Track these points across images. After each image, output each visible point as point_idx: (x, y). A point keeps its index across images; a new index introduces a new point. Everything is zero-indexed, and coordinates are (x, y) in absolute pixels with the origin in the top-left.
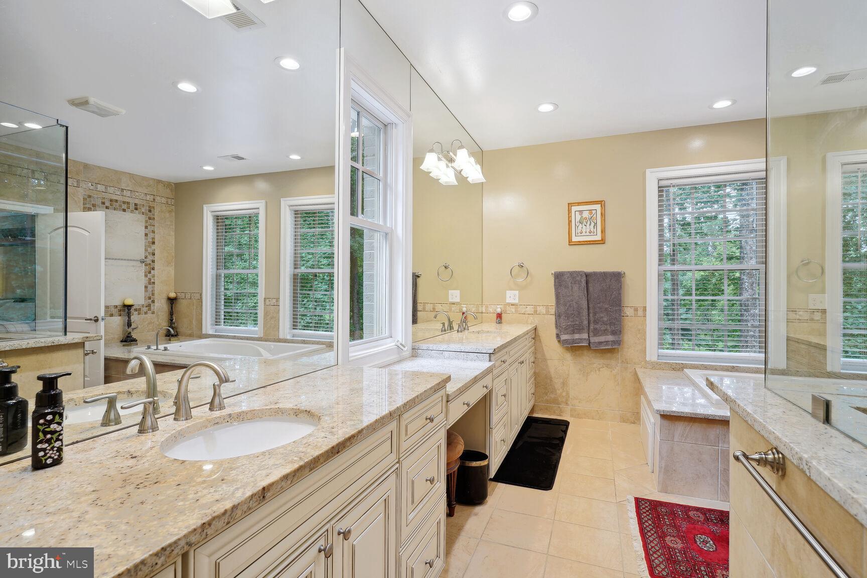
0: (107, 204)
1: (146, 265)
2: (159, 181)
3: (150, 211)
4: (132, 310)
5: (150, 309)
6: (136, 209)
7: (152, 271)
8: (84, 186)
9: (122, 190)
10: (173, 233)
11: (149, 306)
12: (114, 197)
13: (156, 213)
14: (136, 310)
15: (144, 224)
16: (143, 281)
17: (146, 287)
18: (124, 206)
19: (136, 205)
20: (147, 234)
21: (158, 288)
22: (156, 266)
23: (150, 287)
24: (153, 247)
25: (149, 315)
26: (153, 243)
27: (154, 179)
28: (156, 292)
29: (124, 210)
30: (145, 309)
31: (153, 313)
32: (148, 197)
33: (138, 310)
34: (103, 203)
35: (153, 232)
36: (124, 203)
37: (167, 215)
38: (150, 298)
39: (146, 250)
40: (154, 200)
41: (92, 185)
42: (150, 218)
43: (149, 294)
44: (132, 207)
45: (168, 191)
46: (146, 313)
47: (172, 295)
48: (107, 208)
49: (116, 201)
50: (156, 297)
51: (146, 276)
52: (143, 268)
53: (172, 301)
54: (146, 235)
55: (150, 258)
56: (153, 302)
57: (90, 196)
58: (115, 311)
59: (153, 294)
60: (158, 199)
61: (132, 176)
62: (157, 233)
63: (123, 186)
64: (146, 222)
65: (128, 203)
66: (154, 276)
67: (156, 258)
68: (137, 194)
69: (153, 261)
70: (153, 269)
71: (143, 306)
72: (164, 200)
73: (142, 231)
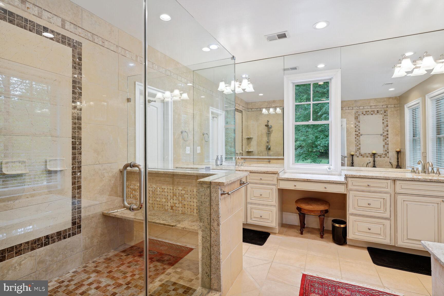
0: (364, 113)
1: (383, 136)
2: (390, 98)
3: (385, 112)
4: (376, 155)
5: (386, 156)
6: (378, 113)
7: (387, 139)
8: (355, 109)
9: (371, 106)
10: (399, 121)
11: (386, 154)
12: (367, 110)
13: (389, 113)
14: (379, 156)
15: (382, 119)
16: (383, 143)
17: (384, 146)
18: (372, 113)
19: (378, 111)
20: (384, 123)
21: (390, 146)
22: (389, 136)
23: (386, 146)
24: (387, 128)
25: (386, 158)
26: (387, 126)
27: (387, 98)
28: (389, 148)
29: (372, 114)
30: (384, 156)
31: (388, 157)
32: (384, 107)
33: (380, 156)
34: (363, 113)
35: (387, 121)
36: (372, 111)
37: (395, 112)
38: (386, 151)
39: (383, 130)
40: (387, 107)
41: (358, 108)
42: (385, 115)
43: (386, 149)
44: (376, 112)
45: (395, 101)
46: (384, 157)
47: (398, 150)
48: (364, 115)
49: (368, 111)
50: (390, 150)
51: (384, 141)
52: (382, 138)
53: (398, 153)
54: (383, 123)
55: (386, 133)
56: (388, 152)
57: (357, 112)
58: (369, 155)
59: (388, 149)
60: (389, 106)
61: (375, 99)
62: (389, 122)
63: (372, 104)
64: (383, 117)
65: (374, 111)
66: (388, 141)
67: (389, 133)
68: (378, 106)
69: (387, 134)
70: (388, 138)
71: (382, 154)
72: (393, 106)
73: (382, 121)
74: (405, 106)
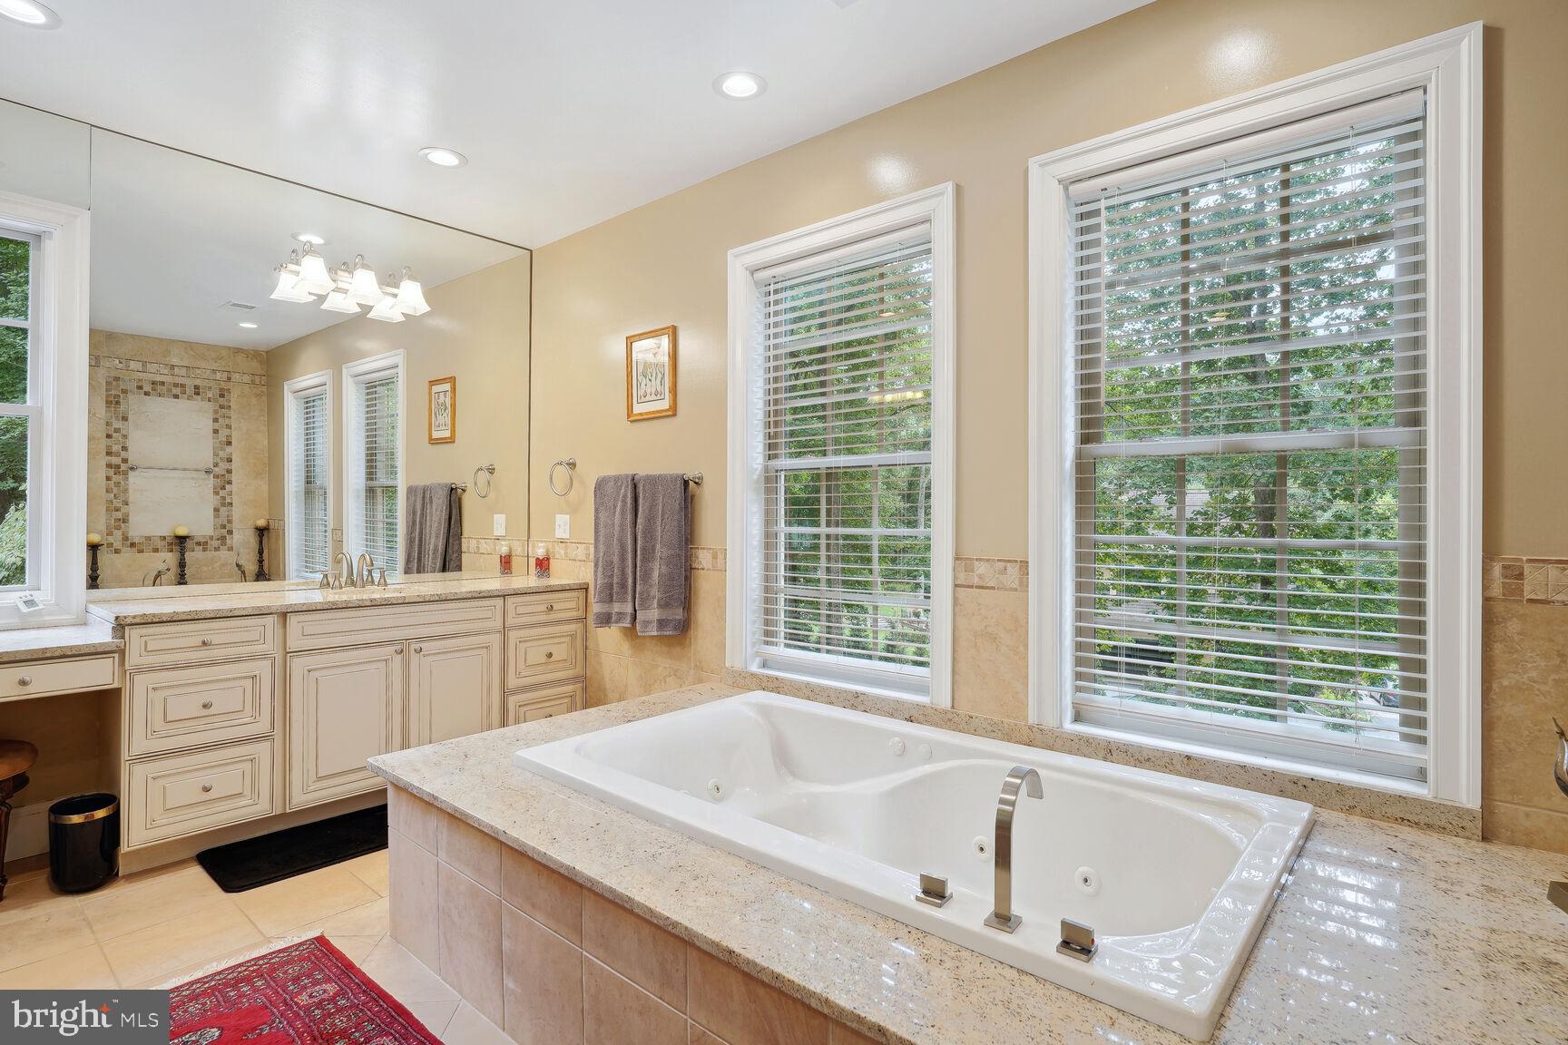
0: (147, 388)
1: (216, 477)
2: (237, 351)
3: (222, 396)
4: (189, 544)
5: (224, 543)
6: (198, 394)
7: (227, 486)
8: (108, 364)
9: (173, 367)
10: (265, 429)
11: (223, 539)
12: (159, 378)
13: (234, 399)
14: (198, 544)
15: (211, 416)
16: (212, 501)
17: (216, 510)
18: (177, 391)
19: (196, 387)
20: (218, 430)
21: (237, 513)
22: (234, 477)
23: (223, 510)
24: (229, 449)
25: (223, 553)
26: (229, 443)
27: (229, 348)
28: (235, 518)
29: (176, 397)
30: (216, 543)
31: (231, 549)
32: (218, 376)
33: (203, 545)
34: (140, 388)
35: (229, 427)
36: (176, 385)
37: (254, 401)
38: (224, 527)
39: (216, 455)
40: (229, 379)
41: (120, 362)
42: (222, 407)
43: (223, 520)
44: (190, 391)
45: (255, 364)
46: (217, 549)
47: (261, 523)
48: (146, 394)
49: (163, 383)
50: (236, 525)
51: (216, 493)
52: (211, 481)
53: (262, 532)
54: (216, 431)
55: (223, 466)
56: (230, 532)
57: (117, 379)
58: (160, 544)
59: (230, 522)
60: (236, 377)
61: (189, 346)
62: (235, 429)
63: (175, 361)
64: (216, 412)
65: (183, 386)
66: (230, 494)
67: (234, 466)
68: (198, 371)
69: (229, 471)
70: (230, 483)
71: (211, 538)
72: (246, 379)
73: (210, 425)
74: (286, 387)
